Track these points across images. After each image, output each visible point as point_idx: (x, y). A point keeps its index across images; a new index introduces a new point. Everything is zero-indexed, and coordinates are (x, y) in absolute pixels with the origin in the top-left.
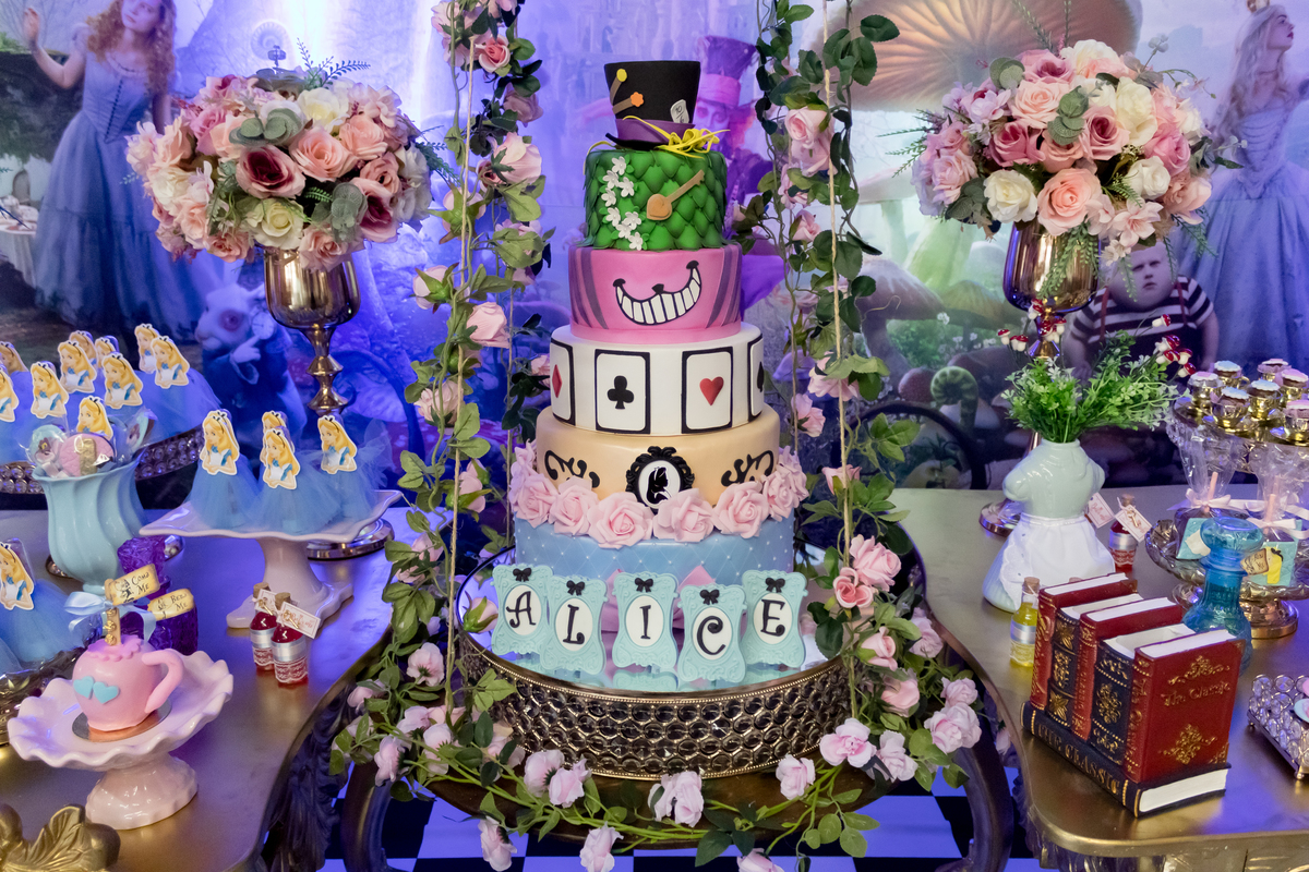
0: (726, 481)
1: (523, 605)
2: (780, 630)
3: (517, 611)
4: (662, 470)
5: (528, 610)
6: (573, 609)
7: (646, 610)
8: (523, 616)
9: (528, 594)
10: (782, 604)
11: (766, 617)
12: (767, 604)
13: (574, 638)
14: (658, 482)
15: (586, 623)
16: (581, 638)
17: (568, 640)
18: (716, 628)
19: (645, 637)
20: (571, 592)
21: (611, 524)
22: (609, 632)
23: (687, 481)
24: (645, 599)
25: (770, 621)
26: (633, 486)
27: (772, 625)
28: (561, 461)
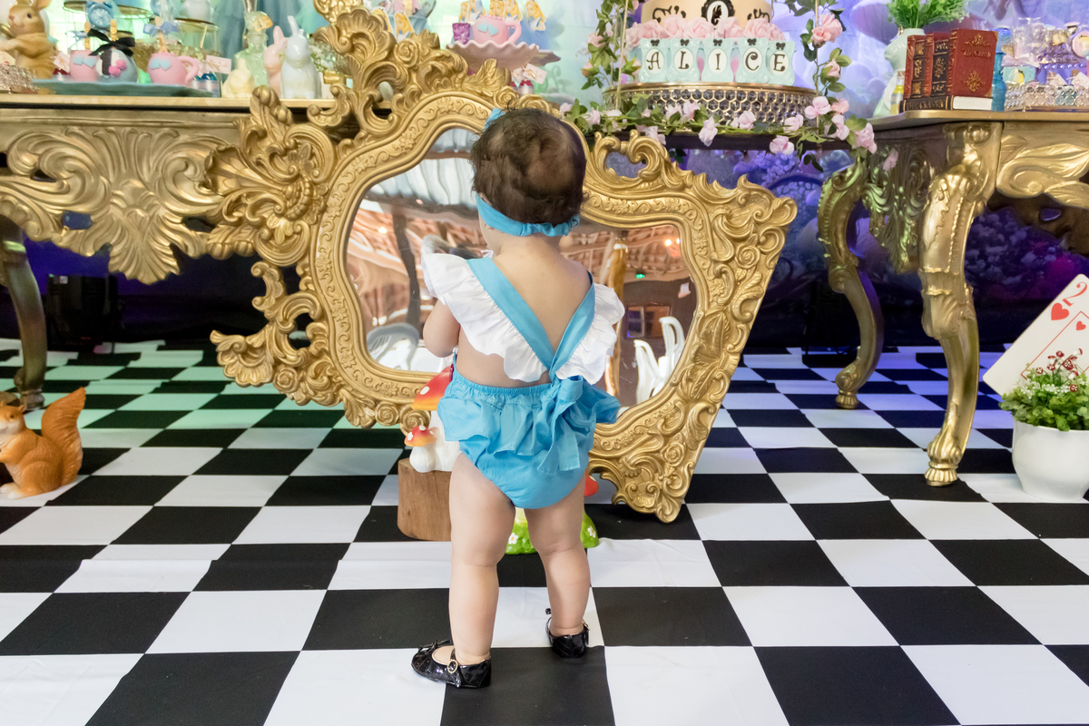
0: (749, 17)
1: (655, 59)
2: (783, 69)
3: (652, 62)
4: (719, 7)
5: (657, 61)
6: (683, 53)
7: (718, 55)
8: (655, 64)
9: (657, 53)
10: (784, 56)
11: (776, 63)
12: (776, 56)
13: (684, 66)
14: (717, 13)
15: (689, 59)
16: (687, 66)
17: (681, 68)
18: (755, 58)
19: (718, 69)
20: (682, 45)
21: (694, 31)
22: (701, 64)
23: (731, 13)
24: (718, 50)
25: (778, 65)
26: (704, 14)
27: (779, 67)
28: (663, 11)
